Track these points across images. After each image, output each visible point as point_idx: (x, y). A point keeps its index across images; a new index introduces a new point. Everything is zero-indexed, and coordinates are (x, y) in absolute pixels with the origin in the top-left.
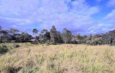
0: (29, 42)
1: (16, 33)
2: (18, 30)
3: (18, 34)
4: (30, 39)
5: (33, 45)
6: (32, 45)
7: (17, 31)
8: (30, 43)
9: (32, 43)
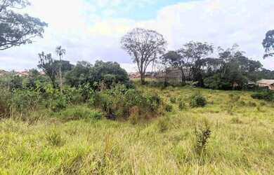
0: (250, 88)
1: (203, 57)
2: (209, 44)
3: (208, 59)
4: (254, 79)
5: (263, 104)
6: (258, 102)
7: (207, 48)
8: (252, 93)
9: (259, 97)
